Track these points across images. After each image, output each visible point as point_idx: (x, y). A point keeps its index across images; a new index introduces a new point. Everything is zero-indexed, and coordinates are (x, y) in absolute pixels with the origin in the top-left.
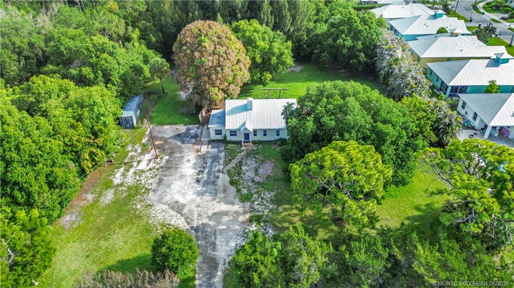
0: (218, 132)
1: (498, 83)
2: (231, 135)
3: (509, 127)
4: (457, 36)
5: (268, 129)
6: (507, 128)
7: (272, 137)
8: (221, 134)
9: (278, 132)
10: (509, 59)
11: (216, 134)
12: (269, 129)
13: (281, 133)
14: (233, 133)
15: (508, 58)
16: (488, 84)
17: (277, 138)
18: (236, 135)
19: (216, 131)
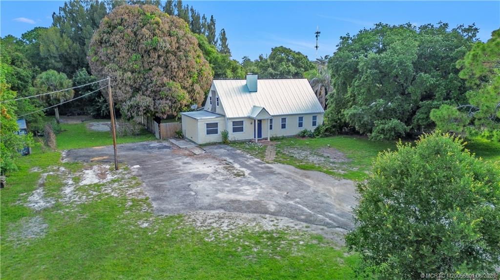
0: (212, 128)
2: (235, 130)
5: (287, 115)
7: (293, 129)
8: (216, 132)
9: (300, 119)
11: (209, 132)
12: (290, 115)
13: (304, 122)
14: (238, 126)
17: (302, 130)
19: (208, 126)
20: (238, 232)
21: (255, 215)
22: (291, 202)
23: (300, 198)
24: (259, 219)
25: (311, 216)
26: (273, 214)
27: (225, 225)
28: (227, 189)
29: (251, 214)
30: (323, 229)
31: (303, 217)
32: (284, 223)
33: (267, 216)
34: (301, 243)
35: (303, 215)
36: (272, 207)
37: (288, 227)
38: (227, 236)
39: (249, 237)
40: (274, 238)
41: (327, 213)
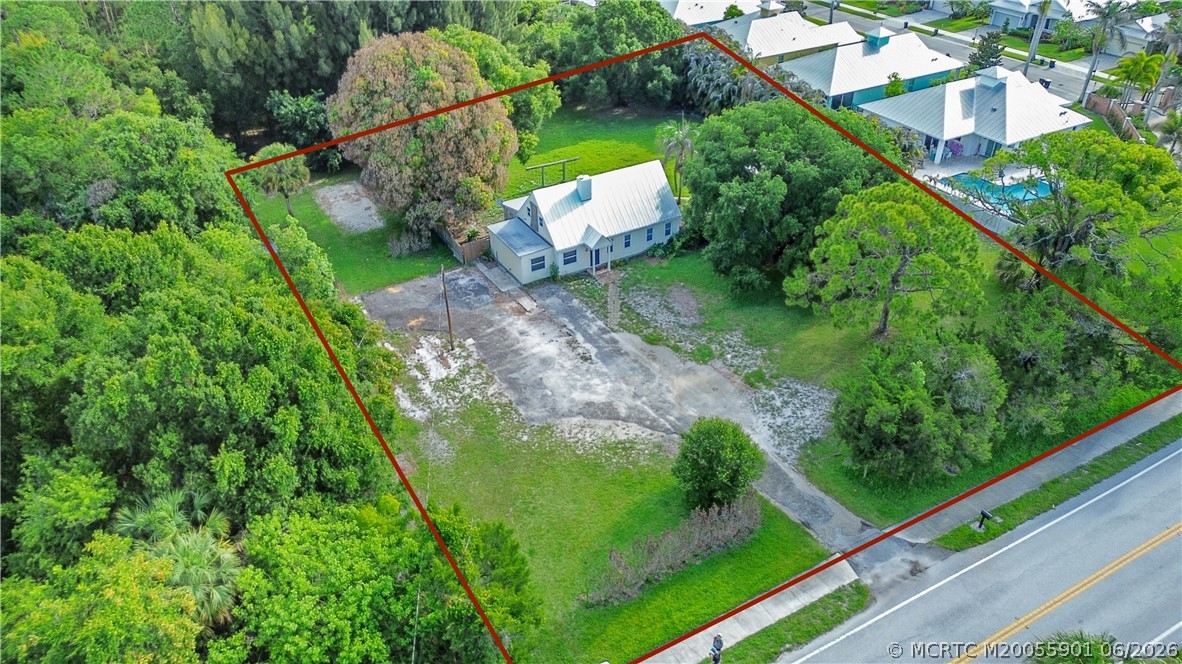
0: (538, 263)
1: (904, 75)
2: (566, 263)
3: (959, 139)
4: (775, 15)
5: (631, 231)
6: (957, 141)
7: (639, 246)
8: (543, 266)
9: (649, 231)
10: (888, 37)
11: (534, 269)
12: (635, 230)
13: (654, 234)
14: (570, 256)
15: (887, 35)
16: (887, 81)
17: (651, 244)
18: (574, 260)
19: (533, 261)
20: (599, 443)
21: (610, 422)
22: (639, 403)
23: (646, 396)
24: (614, 428)
25: (654, 420)
26: (624, 420)
27: (588, 435)
28: (579, 384)
29: (607, 421)
30: (662, 436)
31: (648, 423)
32: (634, 430)
33: (620, 422)
34: (647, 452)
35: (648, 420)
36: (623, 412)
37: (636, 435)
38: (592, 448)
39: (608, 447)
40: (627, 447)
41: (668, 417)
